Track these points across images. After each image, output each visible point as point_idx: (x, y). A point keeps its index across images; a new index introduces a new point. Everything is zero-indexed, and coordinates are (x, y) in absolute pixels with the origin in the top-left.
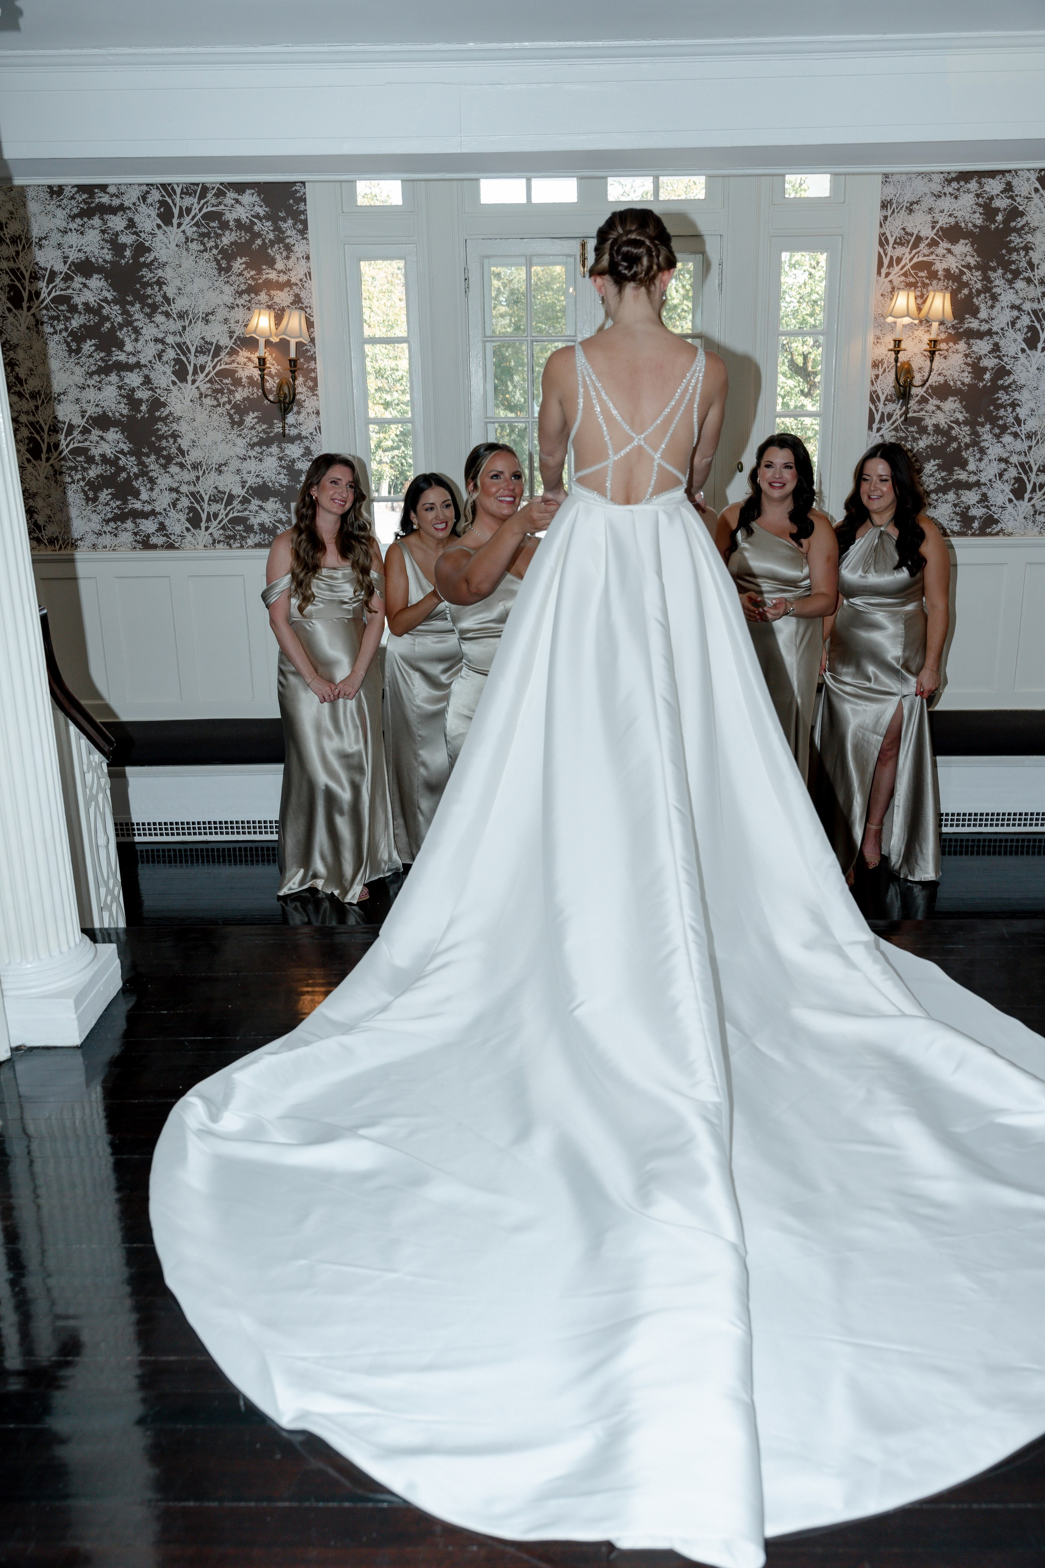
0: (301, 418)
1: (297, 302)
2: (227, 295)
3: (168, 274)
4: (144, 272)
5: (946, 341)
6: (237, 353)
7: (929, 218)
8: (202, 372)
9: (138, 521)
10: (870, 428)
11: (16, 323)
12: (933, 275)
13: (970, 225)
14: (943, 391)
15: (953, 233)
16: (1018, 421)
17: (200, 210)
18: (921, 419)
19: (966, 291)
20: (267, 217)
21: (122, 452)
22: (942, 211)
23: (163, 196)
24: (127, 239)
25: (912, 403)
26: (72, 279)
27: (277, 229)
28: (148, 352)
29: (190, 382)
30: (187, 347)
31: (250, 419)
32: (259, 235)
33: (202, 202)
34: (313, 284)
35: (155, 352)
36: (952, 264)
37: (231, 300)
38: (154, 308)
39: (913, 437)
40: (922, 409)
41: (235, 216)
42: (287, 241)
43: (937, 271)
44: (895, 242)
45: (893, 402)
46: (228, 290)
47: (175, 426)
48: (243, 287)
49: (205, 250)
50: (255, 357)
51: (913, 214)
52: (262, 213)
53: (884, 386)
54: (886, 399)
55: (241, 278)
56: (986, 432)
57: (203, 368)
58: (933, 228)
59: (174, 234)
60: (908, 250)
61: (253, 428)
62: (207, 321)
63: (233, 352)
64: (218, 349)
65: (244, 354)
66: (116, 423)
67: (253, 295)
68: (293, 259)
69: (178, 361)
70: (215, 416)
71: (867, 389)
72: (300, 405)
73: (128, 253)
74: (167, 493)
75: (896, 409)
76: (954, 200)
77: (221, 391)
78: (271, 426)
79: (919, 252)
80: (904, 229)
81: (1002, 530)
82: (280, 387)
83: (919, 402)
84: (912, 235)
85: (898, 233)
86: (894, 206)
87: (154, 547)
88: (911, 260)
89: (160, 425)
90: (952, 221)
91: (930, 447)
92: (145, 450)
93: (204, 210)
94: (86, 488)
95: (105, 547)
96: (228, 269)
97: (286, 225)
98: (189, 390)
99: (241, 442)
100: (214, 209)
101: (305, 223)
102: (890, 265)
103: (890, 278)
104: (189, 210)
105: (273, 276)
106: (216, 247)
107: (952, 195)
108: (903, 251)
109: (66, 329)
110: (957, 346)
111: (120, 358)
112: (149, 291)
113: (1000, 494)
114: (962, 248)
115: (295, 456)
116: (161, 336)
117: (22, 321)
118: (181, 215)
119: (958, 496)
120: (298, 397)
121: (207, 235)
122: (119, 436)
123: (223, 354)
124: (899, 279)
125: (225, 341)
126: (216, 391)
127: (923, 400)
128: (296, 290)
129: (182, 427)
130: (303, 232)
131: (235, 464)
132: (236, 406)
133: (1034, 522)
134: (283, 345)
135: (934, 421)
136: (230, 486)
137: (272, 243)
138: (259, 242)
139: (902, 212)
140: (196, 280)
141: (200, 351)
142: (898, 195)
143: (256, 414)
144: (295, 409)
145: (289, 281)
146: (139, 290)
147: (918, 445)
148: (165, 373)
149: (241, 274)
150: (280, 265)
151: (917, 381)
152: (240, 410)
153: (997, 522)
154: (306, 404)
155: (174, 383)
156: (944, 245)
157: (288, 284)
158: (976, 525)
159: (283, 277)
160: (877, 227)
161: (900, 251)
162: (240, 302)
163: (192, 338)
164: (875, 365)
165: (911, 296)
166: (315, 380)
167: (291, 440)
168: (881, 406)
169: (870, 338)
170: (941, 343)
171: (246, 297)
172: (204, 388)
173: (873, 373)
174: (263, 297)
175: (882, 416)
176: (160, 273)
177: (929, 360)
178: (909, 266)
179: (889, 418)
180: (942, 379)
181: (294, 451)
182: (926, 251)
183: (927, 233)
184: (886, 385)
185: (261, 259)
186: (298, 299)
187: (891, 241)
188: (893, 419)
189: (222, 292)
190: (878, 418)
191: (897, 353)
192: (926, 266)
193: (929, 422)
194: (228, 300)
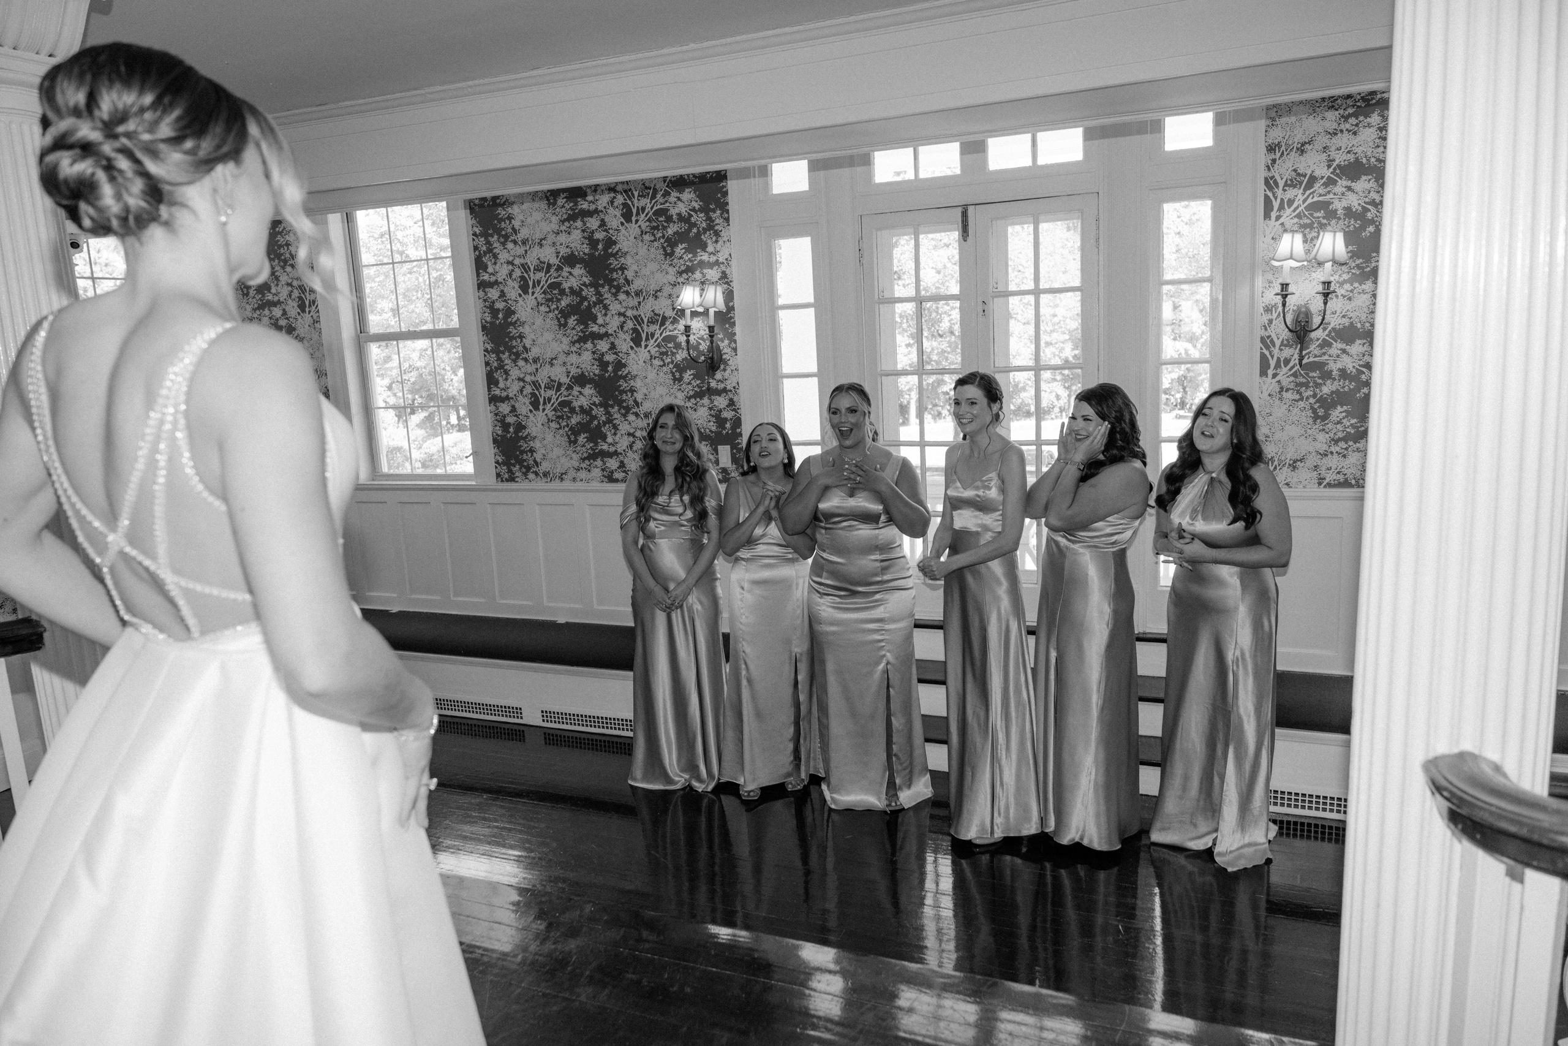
0: (726, 374)
1: (720, 277)
2: (670, 275)
3: (628, 261)
4: (612, 260)
5: (1350, 281)
6: (678, 322)
7: (1324, 157)
8: (652, 339)
9: (605, 459)
10: (1263, 373)
11: (525, 306)
12: (1331, 215)
13: (1373, 160)
14: (1348, 334)
15: (1353, 169)
17: (652, 208)
18: (1325, 364)
19: (1371, 229)
20: (701, 210)
21: (594, 404)
22: (1339, 149)
23: (625, 199)
24: (600, 235)
25: (1313, 348)
26: (562, 269)
27: (709, 219)
28: (614, 323)
29: (643, 346)
30: (642, 319)
31: (688, 376)
32: (695, 225)
33: (653, 201)
34: (735, 262)
35: (619, 324)
36: (1354, 201)
37: (674, 279)
38: (618, 288)
39: (1315, 382)
40: (1324, 354)
41: (677, 211)
42: (716, 228)
43: (1336, 210)
44: (1286, 185)
45: (1291, 346)
46: (672, 271)
47: (632, 383)
48: (683, 268)
49: (655, 240)
51: (1305, 155)
52: (697, 207)
54: (1282, 344)
55: (681, 261)
57: (653, 335)
58: (1329, 166)
59: (633, 229)
60: (1301, 191)
61: (689, 383)
62: (656, 297)
63: (675, 321)
64: (664, 319)
66: (590, 381)
67: (690, 274)
68: (720, 242)
69: (635, 330)
70: (662, 374)
71: (1259, 333)
72: (726, 364)
73: (600, 247)
74: (626, 437)
75: (1292, 353)
76: (1352, 137)
77: (666, 354)
78: (703, 381)
79: (1314, 192)
80: (1295, 170)
83: (1321, 346)
84: (1305, 176)
85: (1288, 175)
86: (1283, 148)
87: (616, 481)
88: (1304, 201)
89: (621, 382)
90: (1351, 157)
91: (1336, 392)
92: (611, 403)
93: (655, 208)
94: (569, 433)
95: (582, 480)
96: (672, 254)
97: (715, 215)
98: (643, 354)
99: (680, 395)
100: (662, 206)
101: (730, 213)
102: (1281, 208)
103: (1281, 220)
104: (643, 209)
105: (705, 257)
106: (663, 237)
107: (1349, 131)
108: (1297, 194)
109: (558, 308)
110: (1363, 286)
111: (594, 329)
112: (615, 275)
114: (1365, 184)
115: (722, 407)
116: (623, 310)
117: (528, 303)
118: (638, 214)
120: (724, 357)
121: (656, 228)
122: (592, 391)
123: (667, 323)
124: (1292, 221)
125: (670, 313)
126: (662, 354)
127: (1325, 344)
128: (722, 267)
129: (638, 384)
130: (727, 220)
132: (677, 366)
135: (1339, 365)
137: (705, 231)
138: (695, 230)
139: (1293, 153)
140: (649, 264)
141: (652, 321)
142: (1286, 138)
143: (692, 372)
144: (722, 367)
145: (717, 260)
146: (608, 275)
147: (1321, 391)
148: (625, 340)
149: (681, 258)
150: (710, 249)
151: (1316, 320)
152: (680, 368)
154: (730, 363)
155: (632, 348)
156: (1343, 183)
157: (717, 263)
159: (713, 259)
160: (1263, 174)
161: (1291, 193)
162: (681, 280)
163: (645, 312)
164: (1268, 309)
165: (1298, 238)
166: (735, 342)
167: (718, 393)
168: (1276, 351)
169: (1259, 282)
170: (1342, 284)
171: (685, 275)
172: (654, 351)
173: (1265, 319)
174: (698, 275)
175: (1279, 359)
176: (622, 260)
177: (1325, 303)
178: (1303, 207)
179: (1287, 362)
180: (1346, 322)
181: (721, 402)
182: (1322, 191)
183: (1323, 171)
184: (1280, 332)
185: (697, 244)
186: (724, 275)
187: (1281, 183)
188: (1291, 364)
189: (667, 273)
190: (1273, 363)
191: (1285, 297)
192: (1324, 206)
193: (1334, 367)
194: (671, 279)
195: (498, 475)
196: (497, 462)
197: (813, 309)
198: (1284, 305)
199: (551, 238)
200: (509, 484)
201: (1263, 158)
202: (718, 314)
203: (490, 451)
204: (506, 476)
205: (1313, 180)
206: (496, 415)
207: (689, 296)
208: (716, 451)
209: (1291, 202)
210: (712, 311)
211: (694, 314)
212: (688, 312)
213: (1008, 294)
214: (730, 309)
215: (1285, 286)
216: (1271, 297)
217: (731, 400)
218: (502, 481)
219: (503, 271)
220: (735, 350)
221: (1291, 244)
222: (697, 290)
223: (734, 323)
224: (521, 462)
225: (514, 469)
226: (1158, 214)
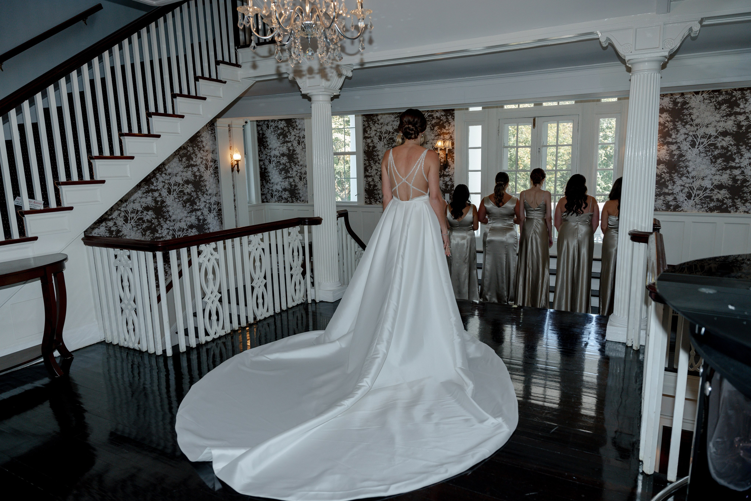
0: (450, 170)
5: (658, 145)
13: (668, 108)
14: (658, 162)
15: (661, 111)
16: (688, 172)
19: (666, 129)
32: (442, 120)
34: (455, 133)
36: (661, 120)
41: (436, 115)
42: (449, 121)
46: (433, 135)
48: (437, 134)
52: (443, 116)
56: (675, 176)
67: (439, 136)
68: (451, 126)
72: (450, 166)
81: (682, 210)
82: (444, 161)
96: (434, 129)
97: (449, 118)
100: (431, 114)
101: (454, 116)
105: (445, 131)
113: (681, 197)
114: (665, 115)
115: (447, 180)
117: (381, 144)
119: (665, 198)
120: (449, 164)
128: (451, 135)
130: (454, 119)
133: (695, 207)
137: (445, 122)
138: (442, 122)
144: (448, 167)
149: (436, 131)
150: (447, 128)
153: (680, 207)
154: (451, 166)
157: (449, 133)
158: (672, 208)
159: (447, 132)
162: (436, 138)
166: (454, 159)
167: (447, 176)
171: (437, 137)
174: (442, 137)
180: (658, 158)
181: (447, 179)
185: (442, 127)
186: (451, 137)
194: (433, 138)
195: (366, 202)
196: (366, 198)
197: (481, 149)
199: (391, 123)
200: (369, 205)
202: (449, 150)
203: (363, 193)
204: (369, 202)
206: (367, 181)
207: (440, 144)
208: (444, 195)
210: (447, 149)
211: (441, 149)
212: (439, 149)
213: (547, 146)
214: (453, 148)
217: (451, 178)
218: (367, 204)
219: (373, 133)
220: (453, 162)
222: (442, 142)
223: (454, 153)
224: (374, 198)
225: (372, 200)
226: (598, 123)
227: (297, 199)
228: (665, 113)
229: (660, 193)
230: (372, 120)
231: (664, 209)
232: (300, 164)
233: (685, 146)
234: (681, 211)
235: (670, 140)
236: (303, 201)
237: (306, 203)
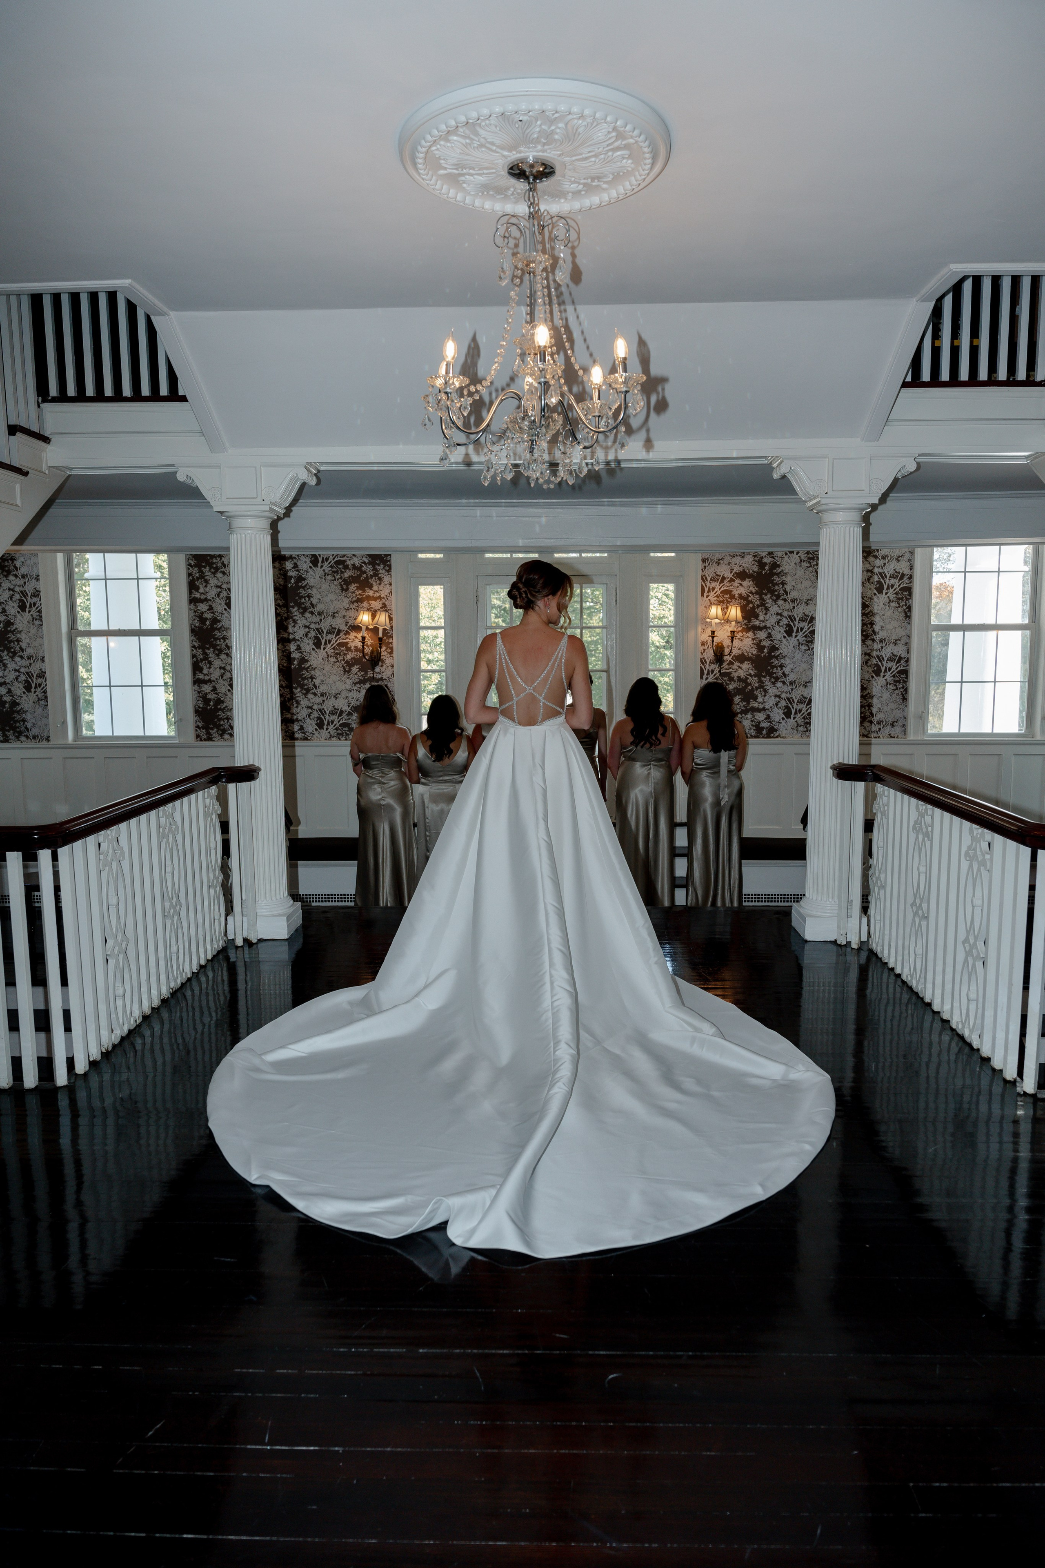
0: (383, 669)
1: (384, 608)
2: (346, 603)
3: (314, 592)
4: (301, 590)
5: (742, 631)
6: (349, 634)
7: (729, 567)
8: (330, 644)
10: (702, 677)
12: (732, 597)
13: (751, 571)
14: (741, 658)
15: (742, 575)
16: (785, 675)
17: (333, 559)
18: (731, 673)
19: (751, 605)
22: (736, 564)
25: (725, 665)
28: (301, 632)
29: (322, 649)
30: (322, 630)
31: (355, 669)
32: (365, 572)
34: (393, 598)
35: (305, 633)
36: (743, 591)
37: (348, 606)
38: (305, 609)
40: (730, 668)
41: (351, 562)
42: (380, 575)
43: (735, 595)
44: (711, 580)
45: (714, 664)
46: (346, 600)
47: (312, 673)
48: (355, 599)
49: (335, 580)
50: (360, 636)
51: (720, 565)
53: (709, 655)
54: (710, 662)
55: (354, 595)
56: (766, 680)
57: (330, 641)
58: (731, 572)
59: (319, 572)
60: (718, 584)
61: (356, 674)
62: (334, 617)
63: (347, 633)
64: (339, 631)
65: (353, 634)
67: (360, 604)
68: (383, 585)
69: (317, 638)
70: (335, 667)
71: (699, 656)
72: (383, 662)
73: (293, 580)
75: (715, 667)
76: (742, 558)
77: (339, 654)
78: (366, 673)
79: (724, 585)
80: (715, 573)
81: (779, 735)
82: (372, 652)
83: (729, 664)
84: (720, 576)
85: (712, 575)
86: (709, 561)
88: (720, 589)
89: (306, 672)
90: (741, 569)
91: (736, 688)
93: (335, 559)
96: (347, 590)
97: (380, 569)
98: (322, 653)
99: (349, 682)
100: (340, 558)
101: (390, 566)
102: (709, 591)
103: (709, 598)
104: (326, 558)
105: (371, 593)
106: (341, 578)
108: (715, 584)
110: (747, 634)
111: (286, 635)
113: (777, 715)
114: (747, 583)
116: (308, 624)
118: (322, 561)
119: (754, 716)
120: (382, 658)
121: (337, 572)
123: (341, 634)
124: (715, 599)
125: (343, 627)
126: (337, 654)
127: (731, 663)
128: (384, 601)
129: (317, 673)
130: (389, 571)
131: (345, 693)
132: (347, 662)
133: (797, 731)
134: (375, 630)
135: (738, 674)
136: (342, 706)
137: (372, 577)
138: (364, 576)
139: (714, 564)
140: (329, 595)
141: (329, 632)
142: (711, 556)
143: (358, 667)
144: (380, 664)
145: (380, 596)
146: (297, 600)
148: (309, 644)
149: (354, 592)
150: (375, 588)
151: (727, 651)
152: (349, 664)
153: (776, 730)
154: (386, 661)
155: (314, 649)
156: (738, 581)
157: (380, 598)
158: (764, 732)
159: (377, 595)
160: (700, 573)
161: (713, 584)
163: (325, 625)
164: (703, 644)
165: (719, 608)
166: (392, 649)
168: (707, 666)
169: (699, 629)
170: (738, 632)
171: (356, 604)
172: (330, 652)
173: (702, 648)
174: (365, 604)
175: (708, 670)
176: (310, 591)
177: (732, 642)
178: (719, 592)
179: (713, 671)
180: (740, 652)
182: (728, 584)
183: (728, 575)
184: (710, 655)
185: (365, 584)
186: (386, 606)
187: (709, 579)
188: (715, 673)
189: (343, 602)
190: (706, 672)
191: (713, 638)
192: (729, 592)
193: (735, 675)
194: (346, 605)
195: (198, 736)
196: (198, 727)
197: (443, 630)
198: (713, 641)
200: (207, 742)
201: (700, 565)
202: (384, 631)
203: (192, 719)
204: (205, 737)
205: (724, 578)
206: (199, 693)
207: (365, 617)
209: (713, 589)
210: (380, 629)
211: (368, 629)
212: (364, 628)
214: (391, 627)
215: (713, 632)
216: (706, 637)
218: (201, 740)
219: (211, 591)
220: (391, 653)
221: (715, 611)
222: (370, 614)
223: (391, 637)
224: (218, 727)
225: (212, 732)
226: (648, 590)
227: (19, 735)
228: (747, 580)
229: (746, 709)
230: (210, 565)
231: (753, 734)
232: (26, 654)
233: (779, 633)
234: (777, 737)
235: (757, 623)
236: (34, 737)
237: (45, 742)
